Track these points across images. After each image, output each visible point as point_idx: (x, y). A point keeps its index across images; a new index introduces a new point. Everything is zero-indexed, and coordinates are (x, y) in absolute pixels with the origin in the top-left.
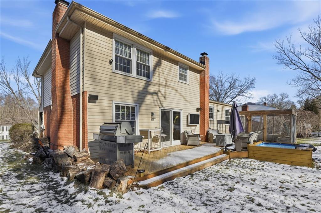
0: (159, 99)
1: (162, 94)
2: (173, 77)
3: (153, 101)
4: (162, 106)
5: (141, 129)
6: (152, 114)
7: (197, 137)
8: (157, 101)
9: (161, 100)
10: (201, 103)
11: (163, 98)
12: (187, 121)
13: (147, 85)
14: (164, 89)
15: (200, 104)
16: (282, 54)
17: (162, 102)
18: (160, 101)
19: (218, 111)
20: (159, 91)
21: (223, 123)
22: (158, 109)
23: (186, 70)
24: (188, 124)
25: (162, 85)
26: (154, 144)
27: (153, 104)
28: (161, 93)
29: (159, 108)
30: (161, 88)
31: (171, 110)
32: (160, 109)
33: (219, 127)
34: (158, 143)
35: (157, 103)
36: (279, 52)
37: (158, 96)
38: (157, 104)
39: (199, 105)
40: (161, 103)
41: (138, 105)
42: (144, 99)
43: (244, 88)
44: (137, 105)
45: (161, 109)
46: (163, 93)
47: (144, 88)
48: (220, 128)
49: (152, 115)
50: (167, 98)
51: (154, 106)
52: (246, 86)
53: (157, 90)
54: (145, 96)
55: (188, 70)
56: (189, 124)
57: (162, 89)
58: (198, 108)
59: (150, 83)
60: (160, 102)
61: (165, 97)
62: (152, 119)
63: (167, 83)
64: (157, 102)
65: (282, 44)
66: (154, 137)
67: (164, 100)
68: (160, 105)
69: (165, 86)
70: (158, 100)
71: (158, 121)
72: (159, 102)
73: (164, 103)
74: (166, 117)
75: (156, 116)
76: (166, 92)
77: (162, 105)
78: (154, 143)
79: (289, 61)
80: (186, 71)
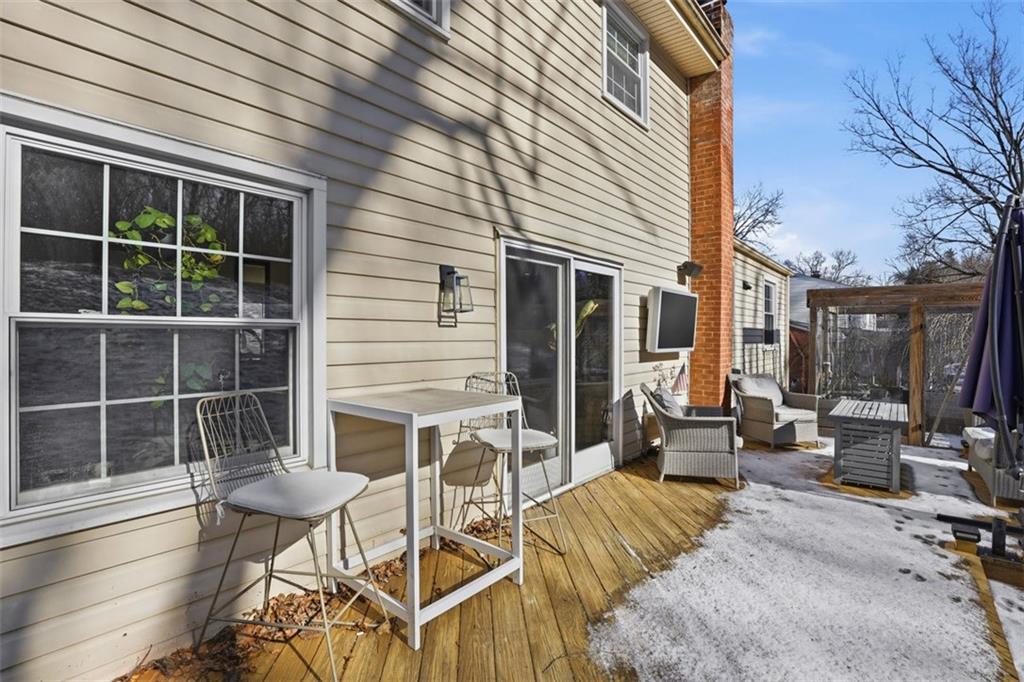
0: (495, 173)
1: (515, 148)
2: (575, 63)
3: (451, 184)
4: (517, 228)
5: (355, 394)
6: (448, 278)
7: (724, 429)
8: (482, 186)
9: (511, 187)
10: (695, 236)
11: (522, 176)
12: (643, 330)
13: (413, 53)
14: (527, 116)
15: (693, 242)
16: (872, 118)
17: (515, 203)
18: (504, 193)
19: (746, 286)
20: (498, 120)
21: (757, 343)
22: (488, 245)
23: (636, 48)
24: (649, 348)
25: (519, 88)
26: (460, 502)
27: (454, 204)
28: (509, 138)
29: (497, 236)
30: (509, 105)
31: (565, 262)
32: (503, 243)
33: (747, 359)
34: (490, 488)
35: (487, 203)
36: (861, 109)
37: (489, 154)
38: (479, 208)
39: (687, 252)
40: (509, 210)
41: (320, 187)
42: (385, 152)
43: (746, 224)
44: (308, 192)
45: (509, 250)
46: (525, 146)
47: (382, 66)
48: (751, 362)
49: (443, 286)
50: (545, 185)
51: (465, 224)
52: (750, 220)
53: (485, 109)
54: (393, 134)
55: (643, 52)
56: (653, 346)
57: (517, 115)
58: (686, 265)
59: (434, 44)
60: (506, 201)
61: (533, 174)
62: (447, 315)
63: (548, 85)
64: (485, 194)
65: (872, 85)
66: (460, 449)
67: (529, 194)
68: (502, 216)
69: (537, 100)
70: (489, 180)
71: (488, 332)
72: (495, 198)
73: (529, 209)
74: (542, 301)
75: (478, 297)
76: (542, 139)
77: (513, 219)
78: (463, 493)
79: (893, 140)
80: (636, 55)
